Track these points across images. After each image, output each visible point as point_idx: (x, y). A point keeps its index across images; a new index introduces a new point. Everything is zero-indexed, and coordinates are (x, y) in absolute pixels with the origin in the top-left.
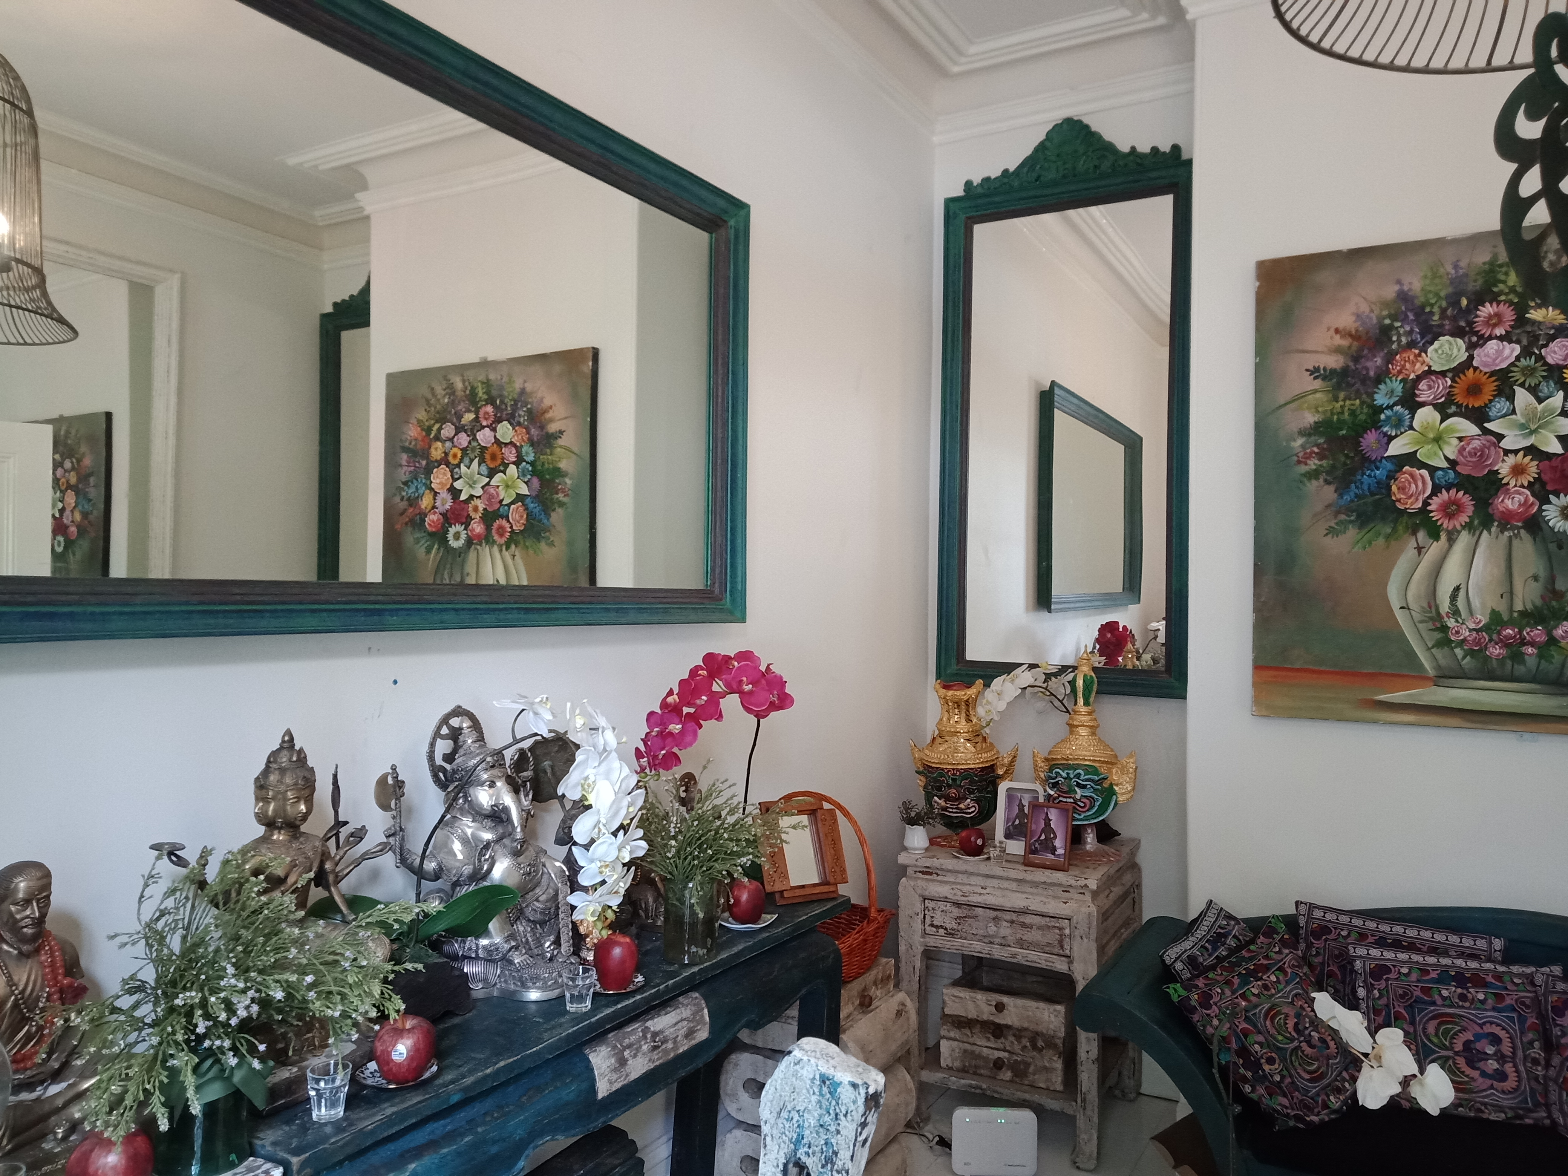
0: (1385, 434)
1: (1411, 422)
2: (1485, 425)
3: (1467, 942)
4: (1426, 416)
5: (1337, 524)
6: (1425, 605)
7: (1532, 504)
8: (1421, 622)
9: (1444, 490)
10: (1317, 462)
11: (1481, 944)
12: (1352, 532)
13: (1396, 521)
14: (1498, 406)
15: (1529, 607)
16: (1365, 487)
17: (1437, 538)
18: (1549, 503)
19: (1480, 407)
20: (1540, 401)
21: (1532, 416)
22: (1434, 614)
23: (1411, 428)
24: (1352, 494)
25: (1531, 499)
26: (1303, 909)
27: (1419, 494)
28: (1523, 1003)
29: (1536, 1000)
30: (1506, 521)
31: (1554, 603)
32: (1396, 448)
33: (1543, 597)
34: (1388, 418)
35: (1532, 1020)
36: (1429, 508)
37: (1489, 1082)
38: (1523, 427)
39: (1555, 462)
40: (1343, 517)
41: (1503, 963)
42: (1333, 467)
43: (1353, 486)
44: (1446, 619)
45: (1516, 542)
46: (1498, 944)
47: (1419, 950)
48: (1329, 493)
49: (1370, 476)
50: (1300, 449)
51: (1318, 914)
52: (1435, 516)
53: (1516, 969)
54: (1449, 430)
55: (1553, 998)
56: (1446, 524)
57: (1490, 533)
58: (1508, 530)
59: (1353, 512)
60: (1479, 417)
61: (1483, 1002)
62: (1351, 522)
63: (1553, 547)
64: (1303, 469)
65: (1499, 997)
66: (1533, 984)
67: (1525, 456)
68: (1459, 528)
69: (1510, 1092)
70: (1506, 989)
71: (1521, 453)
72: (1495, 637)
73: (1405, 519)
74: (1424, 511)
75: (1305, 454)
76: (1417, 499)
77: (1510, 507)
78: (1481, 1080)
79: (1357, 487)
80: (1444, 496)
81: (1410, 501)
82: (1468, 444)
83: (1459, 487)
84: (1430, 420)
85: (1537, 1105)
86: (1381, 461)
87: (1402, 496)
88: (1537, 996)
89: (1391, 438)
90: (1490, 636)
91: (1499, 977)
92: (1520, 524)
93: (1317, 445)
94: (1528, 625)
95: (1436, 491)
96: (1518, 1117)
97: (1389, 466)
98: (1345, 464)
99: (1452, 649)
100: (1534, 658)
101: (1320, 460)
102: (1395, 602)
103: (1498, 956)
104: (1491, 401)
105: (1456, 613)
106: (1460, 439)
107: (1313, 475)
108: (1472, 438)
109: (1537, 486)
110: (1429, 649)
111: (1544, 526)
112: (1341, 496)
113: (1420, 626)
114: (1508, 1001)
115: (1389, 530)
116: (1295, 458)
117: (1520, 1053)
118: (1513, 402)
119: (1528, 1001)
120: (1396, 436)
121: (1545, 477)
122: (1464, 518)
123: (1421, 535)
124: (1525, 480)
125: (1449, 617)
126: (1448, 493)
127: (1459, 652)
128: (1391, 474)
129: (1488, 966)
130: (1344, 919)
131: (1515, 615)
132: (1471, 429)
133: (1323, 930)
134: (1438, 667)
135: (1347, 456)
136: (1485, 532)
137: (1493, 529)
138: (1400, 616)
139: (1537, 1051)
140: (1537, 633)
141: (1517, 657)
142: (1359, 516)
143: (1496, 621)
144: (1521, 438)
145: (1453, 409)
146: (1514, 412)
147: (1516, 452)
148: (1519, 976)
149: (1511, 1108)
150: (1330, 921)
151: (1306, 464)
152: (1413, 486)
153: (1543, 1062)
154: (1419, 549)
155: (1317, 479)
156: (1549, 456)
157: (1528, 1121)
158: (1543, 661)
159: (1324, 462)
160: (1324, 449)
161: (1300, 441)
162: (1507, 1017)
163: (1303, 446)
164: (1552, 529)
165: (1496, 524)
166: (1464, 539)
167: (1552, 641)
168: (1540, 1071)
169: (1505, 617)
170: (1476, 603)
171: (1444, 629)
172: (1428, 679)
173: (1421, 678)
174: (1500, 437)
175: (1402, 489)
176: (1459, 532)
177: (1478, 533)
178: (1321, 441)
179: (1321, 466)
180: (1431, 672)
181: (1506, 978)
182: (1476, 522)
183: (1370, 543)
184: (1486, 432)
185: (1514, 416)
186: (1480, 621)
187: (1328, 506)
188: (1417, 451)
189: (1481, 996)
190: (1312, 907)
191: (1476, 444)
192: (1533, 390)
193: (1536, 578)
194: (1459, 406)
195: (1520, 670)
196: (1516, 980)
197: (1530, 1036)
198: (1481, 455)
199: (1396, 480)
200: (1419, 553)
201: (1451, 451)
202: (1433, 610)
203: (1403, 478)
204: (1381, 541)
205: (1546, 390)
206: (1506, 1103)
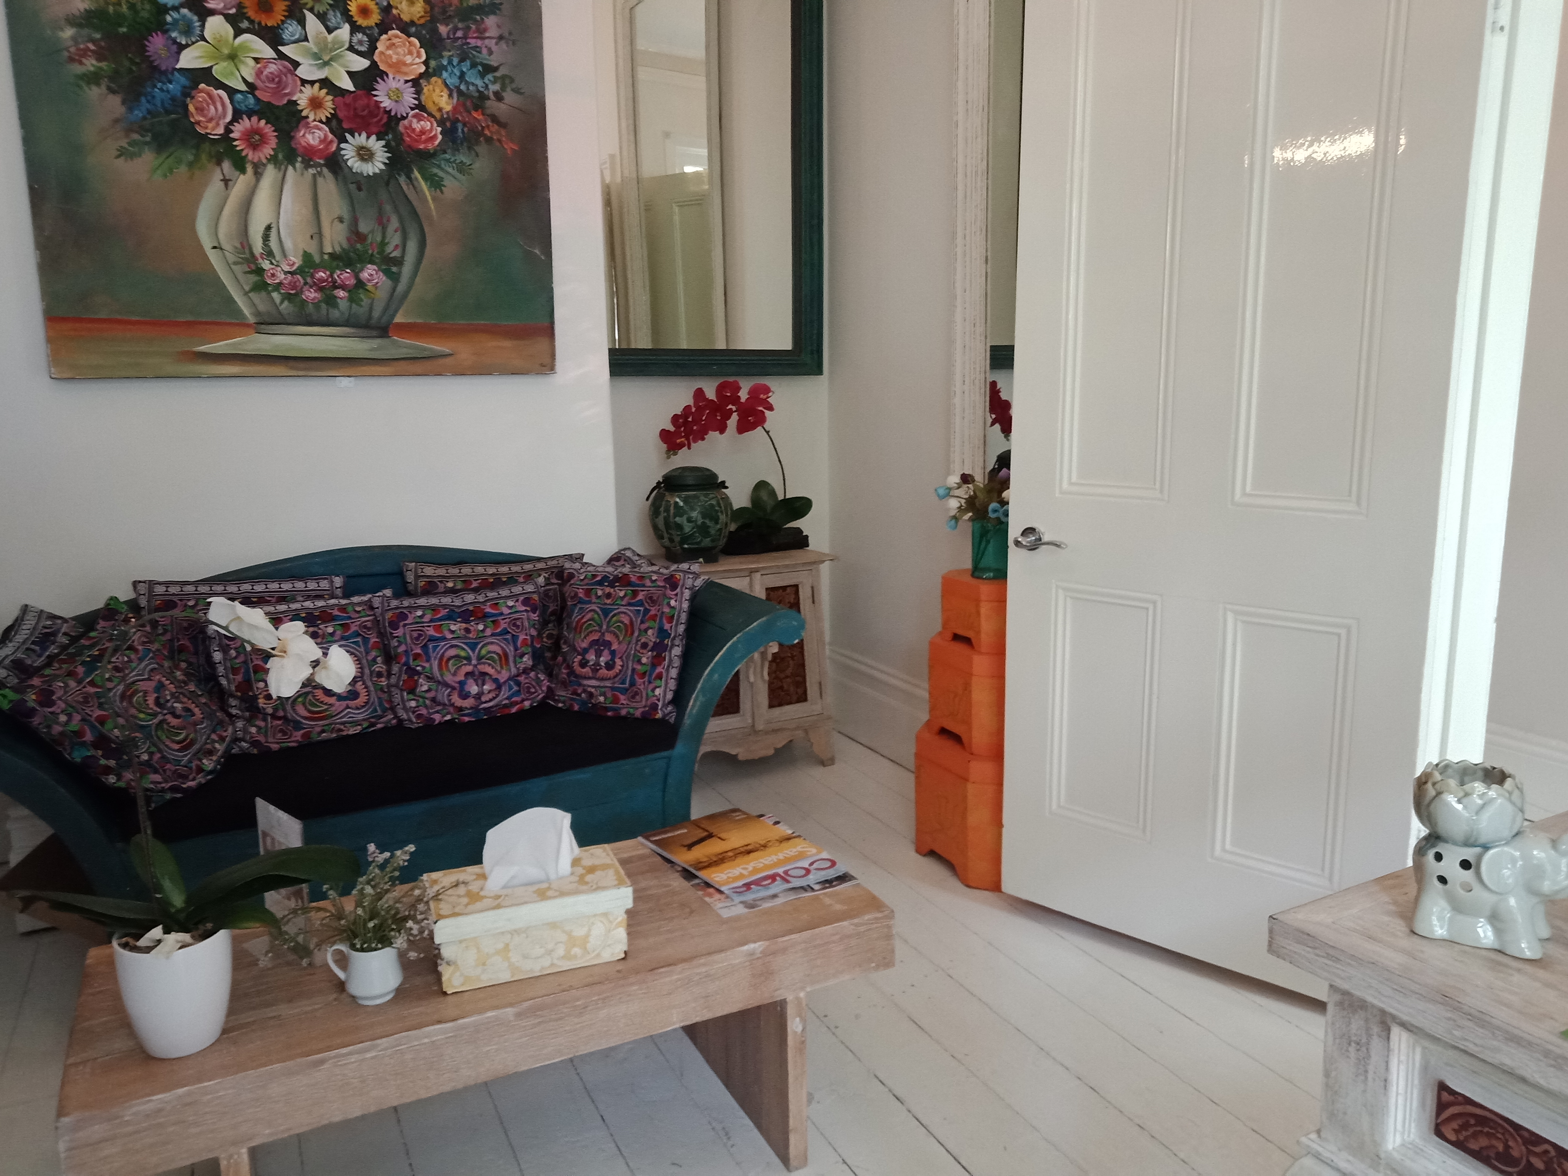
0: (174, 41)
1: (202, 31)
2: (280, 48)
3: (312, 585)
4: (216, 26)
5: (130, 144)
6: (239, 246)
7: (331, 141)
8: (235, 263)
9: (244, 116)
10: (94, 62)
11: (324, 584)
12: (148, 157)
13: (197, 147)
14: (291, 29)
15: (338, 249)
16: (159, 104)
17: (243, 171)
18: (347, 142)
19: (272, 27)
20: (330, 31)
21: (324, 46)
22: (247, 255)
23: (204, 39)
24: (143, 109)
25: (330, 136)
26: (142, 588)
27: (220, 118)
28: (365, 627)
29: (376, 622)
30: (309, 156)
31: (359, 246)
32: (189, 59)
33: (348, 239)
34: (176, 21)
35: (374, 639)
36: (232, 135)
37: (344, 703)
38: (316, 56)
39: (348, 99)
40: (136, 136)
41: (346, 596)
42: (116, 72)
43: (143, 100)
44: (260, 261)
45: (320, 180)
46: (338, 581)
47: (269, 601)
48: (115, 104)
49: (161, 90)
50: (70, 43)
51: (160, 590)
52: (239, 145)
53: (356, 599)
54: (243, 47)
55: (389, 615)
56: (251, 155)
57: (294, 168)
58: (311, 166)
59: (148, 131)
60: (274, 38)
61: (332, 634)
62: (146, 143)
63: (353, 187)
64: (78, 69)
65: (346, 627)
66: (372, 608)
67: (321, 89)
68: (264, 161)
69: (363, 707)
70: (350, 618)
71: (317, 85)
72: (309, 280)
73: (206, 146)
74: (226, 137)
75: (79, 49)
76: (218, 124)
77: (312, 142)
78: (338, 703)
79: (148, 102)
80: (245, 124)
81: (210, 125)
82: (265, 67)
83: (261, 115)
84: (223, 34)
85: (385, 710)
86: (172, 74)
87: (201, 119)
88: (376, 618)
89: (182, 47)
90: (304, 279)
91: (343, 609)
92: (322, 162)
93: (93, 41)
94: (338, 268)
95: (237, 116)
96: (373, 725)
97: (183, 80)
98: (130, 71)
99: (269, 293)
100: (345, 301)
101: (99, 60)
102: (207, 243)
103: (339, 592)
104: (283, 22)
105: (270, 254)
106: (257, 60)
107: (93, 78)
108: (268, 61)
109: (334, 123)
110: (246, 294)
111: (343, 164)
112: (130, 109)
113: (233, 267)
114: (354, 628)
115: (191, 158)
116: (66, 54)
117: (367, 671)
118: (304, 27)
119: (369, 624)
120: (187, 46)
121: (341, 115)
122: (268, 150)
123: (226, 165)
124: (323, 115)
125: (263, 259)
126: (250, 119)
127: (275, 295)
128: (188, 91)
129: (333, 601)
130: (190, 589)
131: (326, 257)
132: (268, 52)
133: (168, 604)
134: (257, 313)
135: (132, 61)
136: (290, 168)
137: (298, 165)
138: (213, 257)
139: (380, 666)
140: (345, 276)
141: (331, 301)
142: (155, 137)
143: (309, 264)
144: (315, 68)
145: (245, 24)
146: (306, 39)
147: (312, 83)
148: (359, 604)
149: (364, 720)
150: (173, 594)
151: (81, 63)
152: (212, 108)
153: (385, 674)
154: (226, 181)
155: (98, 84)
156: (342, 92)
157: (379, 726)
158: (354, 305)
159: (103, 65)
160: (101, 47)
161: (68, 33)
162: (352, 643)
163: (74, 38)
164: (350, 169)
165: (299, 159)
166: (270, 173)
167: (360, 284)
168: (384, 682)
169: (317, 259)
170: (288, 244)
171: (260, 271)
172: (248, 326)
173: (242, 326)
174: (296, 64)
175: (200, 110)
176: (264, 165)
177: (283, 167)
178: (98, 36)
179: (101, 68)
180: (251, 319)
181: (350, 609)
182: (280, 156)
183: (171, 170)
184: (282, 56)
185: (305, 43)
186: (294, 264)
187: (116, 121)
188: (211, 67)
189: (330, 630)
190: (152, 584)
191: (272, 68)
192: (322, 17)
193: (341, 220)
194: (251, 22)
195: (335, 314)
196: (358, 609)
197: (374, 653)
198: (278, 81)
199: (193, 98)
200: (226, 185)
201: (248, 71)
202: (247, 251)
203: (200, 97)
204: (183, 169)
205: (333, 20)
206: (360, 717)
